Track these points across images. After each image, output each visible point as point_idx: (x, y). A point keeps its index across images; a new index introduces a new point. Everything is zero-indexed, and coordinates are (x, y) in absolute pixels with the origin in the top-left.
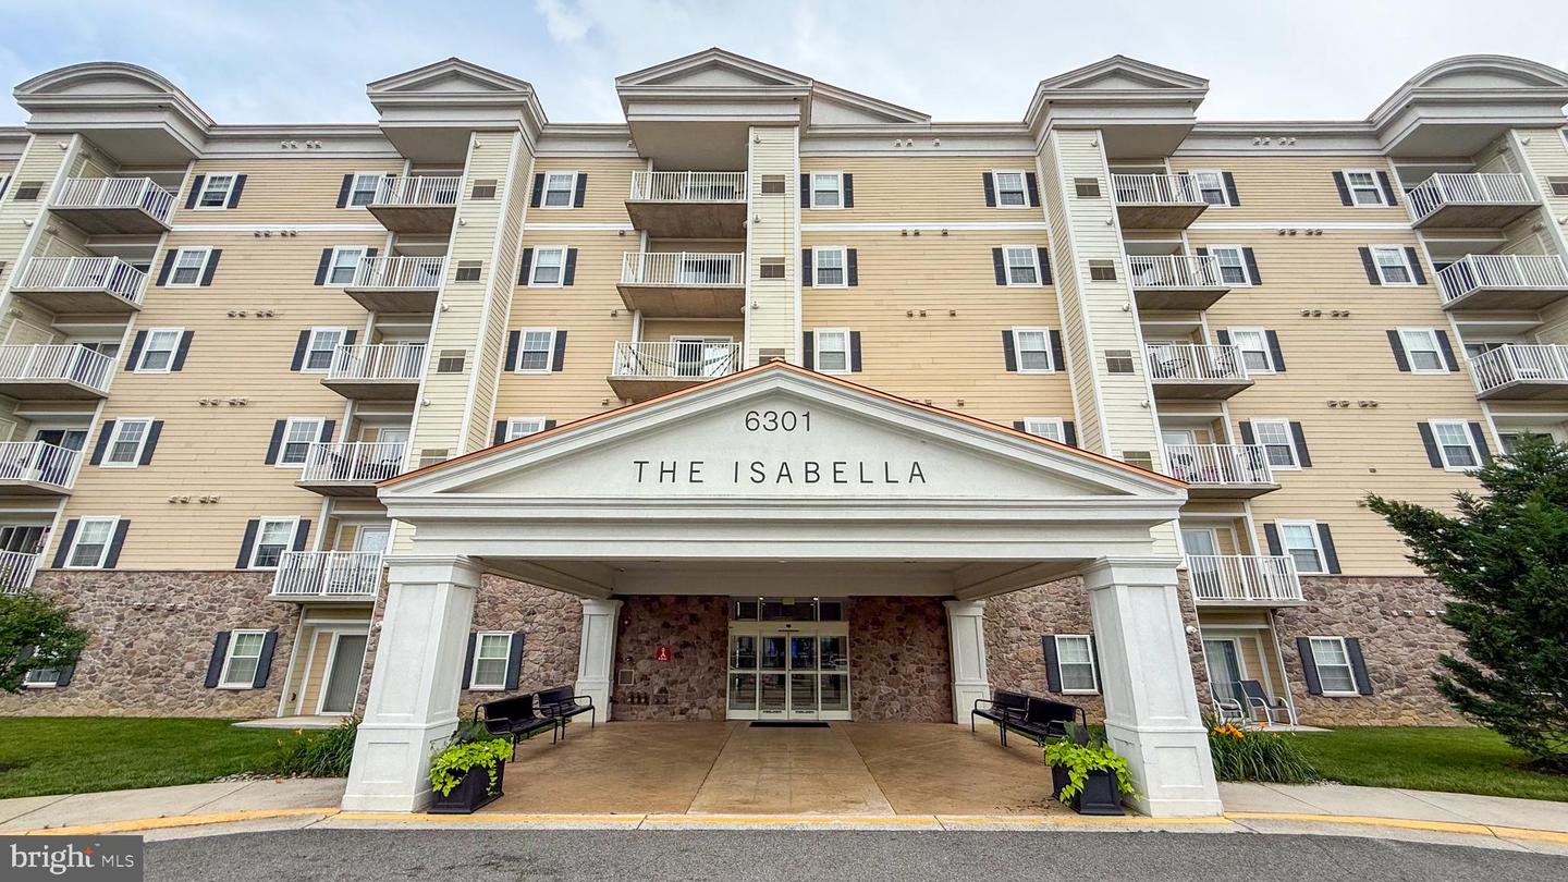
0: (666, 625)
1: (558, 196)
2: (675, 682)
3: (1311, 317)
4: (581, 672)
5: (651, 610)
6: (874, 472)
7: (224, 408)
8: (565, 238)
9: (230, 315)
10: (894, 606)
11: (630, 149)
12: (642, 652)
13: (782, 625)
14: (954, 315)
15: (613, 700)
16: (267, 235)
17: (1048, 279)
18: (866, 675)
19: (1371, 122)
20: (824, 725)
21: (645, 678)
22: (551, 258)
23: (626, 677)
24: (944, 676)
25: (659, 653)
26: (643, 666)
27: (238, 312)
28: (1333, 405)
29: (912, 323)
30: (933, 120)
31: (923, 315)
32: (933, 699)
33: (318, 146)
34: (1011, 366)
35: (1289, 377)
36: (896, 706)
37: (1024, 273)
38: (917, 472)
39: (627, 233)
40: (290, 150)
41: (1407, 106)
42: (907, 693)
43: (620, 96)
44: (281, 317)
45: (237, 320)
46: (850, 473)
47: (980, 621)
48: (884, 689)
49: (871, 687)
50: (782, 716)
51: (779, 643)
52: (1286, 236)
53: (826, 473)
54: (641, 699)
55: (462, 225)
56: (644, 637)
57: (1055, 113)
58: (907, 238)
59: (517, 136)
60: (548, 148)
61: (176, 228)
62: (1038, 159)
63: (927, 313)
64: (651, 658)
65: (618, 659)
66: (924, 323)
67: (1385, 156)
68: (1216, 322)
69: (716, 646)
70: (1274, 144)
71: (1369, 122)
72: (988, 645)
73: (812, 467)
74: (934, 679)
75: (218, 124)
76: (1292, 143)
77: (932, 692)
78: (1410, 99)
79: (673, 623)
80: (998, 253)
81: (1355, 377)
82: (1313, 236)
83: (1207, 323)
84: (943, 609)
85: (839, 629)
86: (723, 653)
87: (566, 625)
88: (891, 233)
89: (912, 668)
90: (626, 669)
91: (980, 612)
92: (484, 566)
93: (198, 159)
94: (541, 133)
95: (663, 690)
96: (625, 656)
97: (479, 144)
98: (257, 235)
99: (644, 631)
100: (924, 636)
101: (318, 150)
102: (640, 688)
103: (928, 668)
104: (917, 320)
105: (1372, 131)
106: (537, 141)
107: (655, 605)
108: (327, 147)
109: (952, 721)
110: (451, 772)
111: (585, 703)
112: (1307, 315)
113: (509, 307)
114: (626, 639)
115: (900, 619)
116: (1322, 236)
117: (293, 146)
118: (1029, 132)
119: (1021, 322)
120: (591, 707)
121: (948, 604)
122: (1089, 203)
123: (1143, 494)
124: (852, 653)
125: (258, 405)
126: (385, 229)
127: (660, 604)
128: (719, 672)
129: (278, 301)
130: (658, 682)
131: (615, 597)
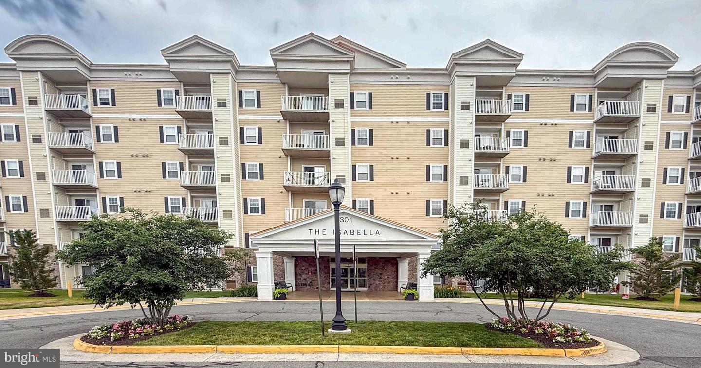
0: (310, 265)
1: (250, 102)
2: (314, 280)
3: (542, 161)
4: (286, 277)
5: (305, 261)
6: (368, 233)
7: (143, 193)
8: (256, 123)
9: (132, 156)
10: (381, 260)
11: (277, 79)
12: (303, 272)
13: (346, 265)
14: (409, 159)
15: (296, 285)
16: (134, 120)
17: (446, 144)
18: (372, 279)
19: (593, 71)
20: (359, 291)
21: (305, 279)
22: (251, 132)
23: (299, 279)
24: (396, 279)
25: (309, 272)
26: (304, 276)
27: (135, 154)
28: (539, 195)
29: (394, 162)
30: (407, 67)
31: (397, 159)
32: (392, 285)
33: (140, 75)
34: (428, 179)
35: (527, 184)
36: (381, 287)
37: (437, 140)
38: (378, 232)
39: (281, 121)
40: (128, 76)
41: (605, 67)
42: (384, 283)
43: (273, 59)
44: (152, 157)
45: (135, 158)
46: (362, 233)
47: (407, 264)
48: (377, 283)
49: (373, 282)
50: (347, 289)
51: (346, 270)
52: (543, 126)
53: (356, 233)
54: (305, 285)
55: (216, 120)
56: (303, 268)
57: (457, 69)
58: (394, 124)
59: (230, 76)
60: (242, 77)
61: (94, 115)
62: (450, 86)
63: (399, 158)
64: (306, 274)
65: (296, 274)
66: (398, 162)
67: (595, 87)
68: (506, 163)
69: (326, 271)
70: (551, 80)
71: (593, 70)
72: (409, 271)
73: (352, 231)
74: (392, 280)
75: (94, 63)
76: (559, 80)
77: (392, 283)
78: (606, 65)
79: (312, 264)
80: (429, 132)
81: (550, 185)
82: (554, 126)
83: (503, 164)
84: (397, 261)
85: (364, 266)
86: (329, 273)
87: (278, 264)
88: (387, 122)
89: (386, 277)
90: (299, 277)
91: (408, 261)
92: (274, 253)
93: (90, 81)
94: (238, 71)
95: (311, 283)
96: (298, 273)
97: (215, 80)
98: (130, 120)
99: (303, 266)
100: (390, 268)
101: (141, 77)
102: (304, 282)
103: (391, 277)
104: (395, 161)
105: (593, 75)
106: (236, 74)
107: (306, 259)
108: (145, 75)
109: (397, 291)
110: (279, 293)
111: (290, 285)
112: (540, 160)
113: (239, 153)
114: (298, 269)
115: (383, 264)
116: (557, 126)
117: (130, 75)
118: (448, 73)
119: (434, 162)
120: (291, 286)
121: (398, 259)
122: (465, 113)
123: (430, 239)
124: (368, 273)
125: (155, 191)
126: (182, 118)
127: (308, 259)
128: (327, 278)
129: (148, 150)
130: (309, 281)
131: (293, 257)
